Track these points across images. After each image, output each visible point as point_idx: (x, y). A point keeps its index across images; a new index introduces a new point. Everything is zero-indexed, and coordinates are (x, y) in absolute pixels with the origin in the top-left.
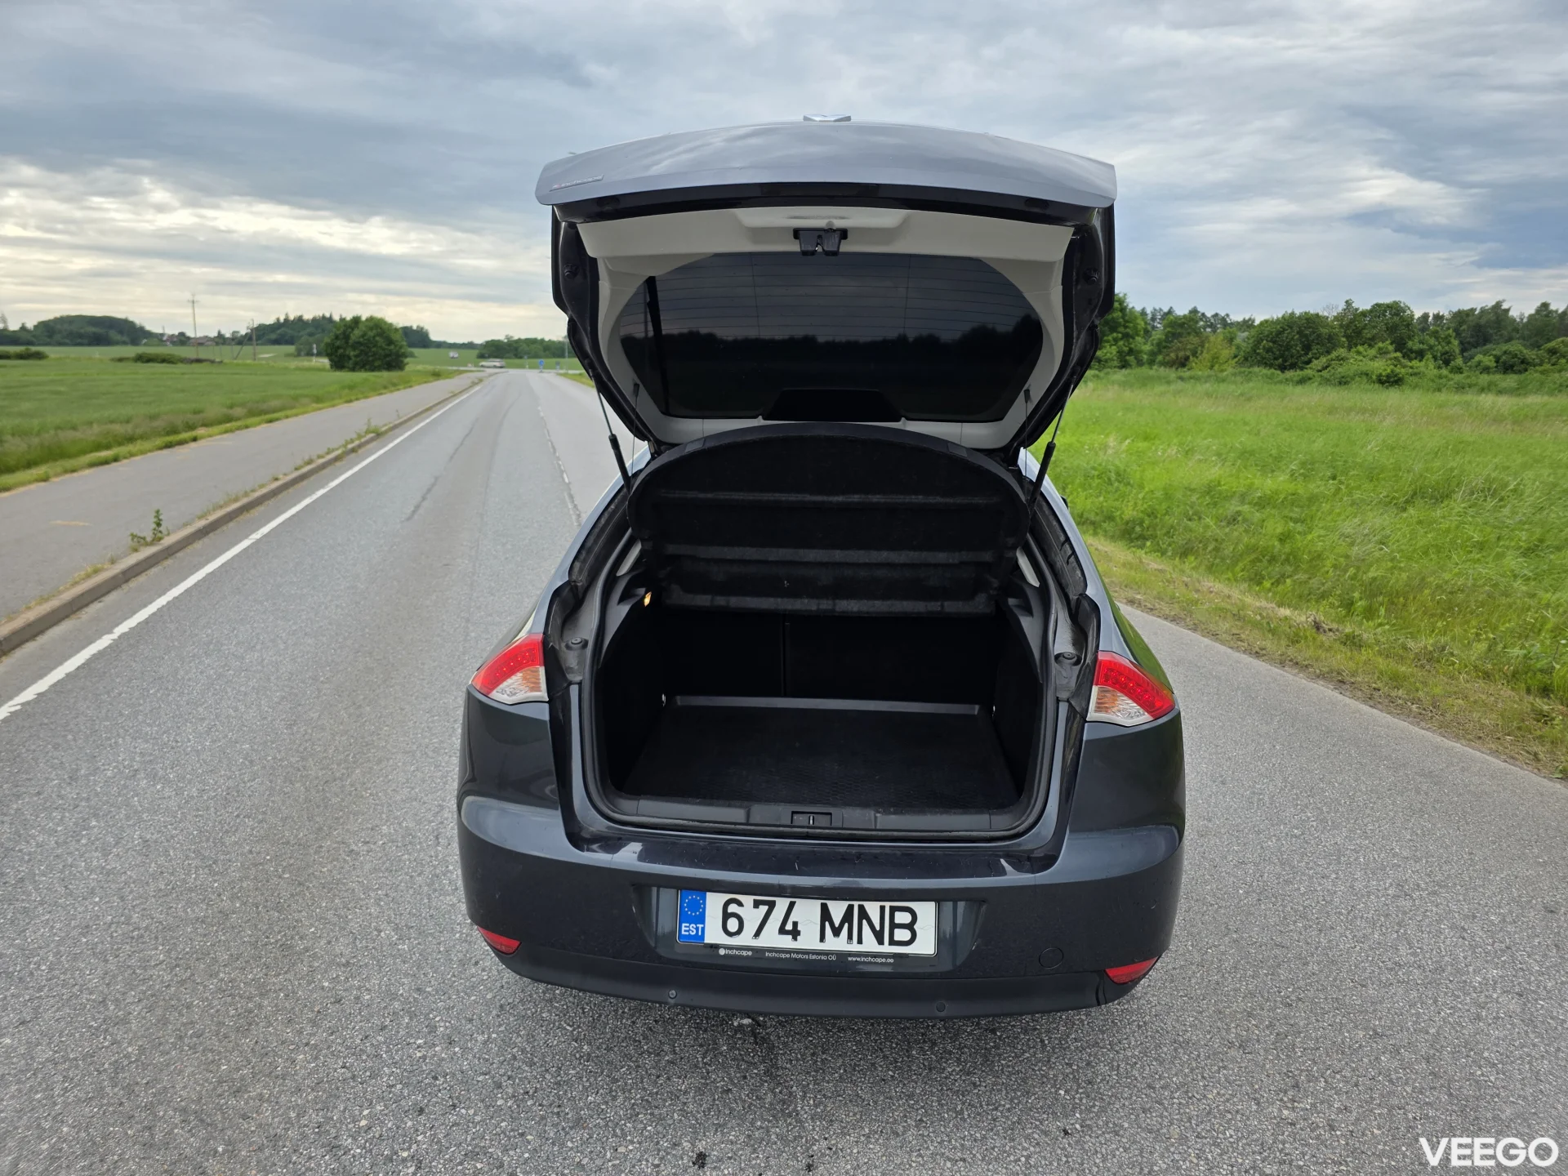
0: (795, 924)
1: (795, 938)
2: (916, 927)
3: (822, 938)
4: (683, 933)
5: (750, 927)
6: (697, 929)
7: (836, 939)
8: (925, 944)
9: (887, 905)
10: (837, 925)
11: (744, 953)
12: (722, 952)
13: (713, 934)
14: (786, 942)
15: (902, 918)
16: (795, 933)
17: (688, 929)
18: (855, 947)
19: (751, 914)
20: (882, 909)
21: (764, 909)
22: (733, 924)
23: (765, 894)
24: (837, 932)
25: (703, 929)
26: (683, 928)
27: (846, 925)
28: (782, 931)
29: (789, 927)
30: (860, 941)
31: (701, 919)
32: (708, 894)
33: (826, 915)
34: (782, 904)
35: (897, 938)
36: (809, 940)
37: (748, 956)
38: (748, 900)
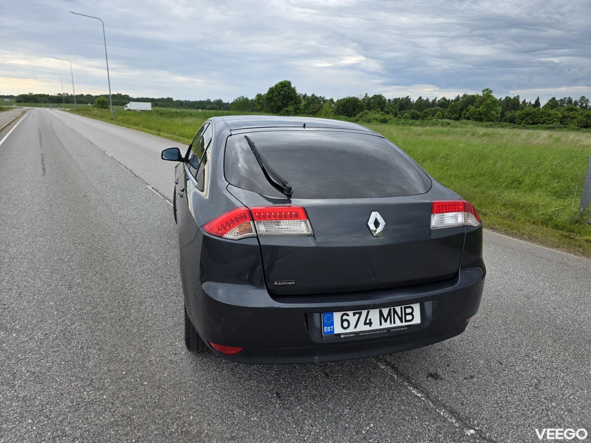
0: (370, 320)
1: (370, 326)
2: (413, 313)
3: (381, 324)
4: (325, 331)
5: (353, 324)
6: (331, 328)
7: (386, 323)
8: (417, 320)
9: (403, 307)
10: (386, 318)
11: (351, 335)
12: (342, 336)
13: (338, 329)
14: (367, 328)
15: (409, 311)
16: (370, 324)
17: (326, 329)
18: (393, 325)
19: (352, 318)
20: (401, 308)
21: (357, 316)
22: (345, 324)
23: (357, 310)
24: (386, 321)
25: (333, 328)
26: (325, 329)
27: (389, 317)
28: (365, 324)
29: (368, 321)
30: (394, 323)
31: (332, 324)
32: (334, 313)
33: (381, 314)
34: (364, 313)
35: (407, 319)
36: (376, 326)
37: (353, 336)
38: (351, 313)
